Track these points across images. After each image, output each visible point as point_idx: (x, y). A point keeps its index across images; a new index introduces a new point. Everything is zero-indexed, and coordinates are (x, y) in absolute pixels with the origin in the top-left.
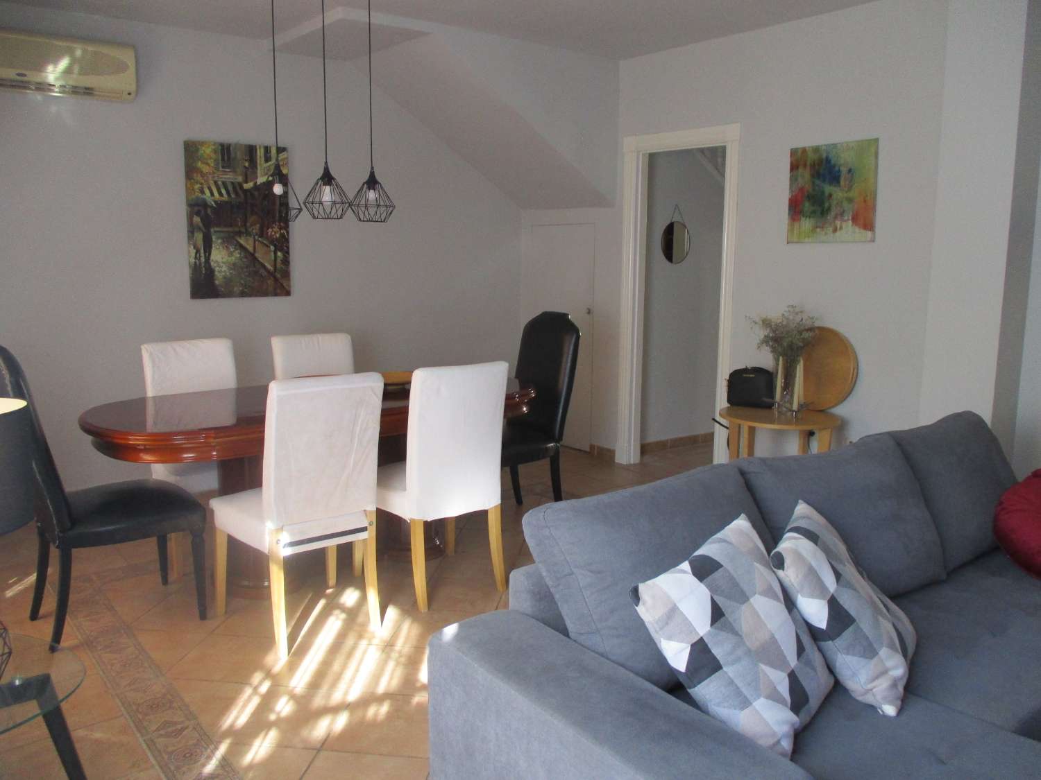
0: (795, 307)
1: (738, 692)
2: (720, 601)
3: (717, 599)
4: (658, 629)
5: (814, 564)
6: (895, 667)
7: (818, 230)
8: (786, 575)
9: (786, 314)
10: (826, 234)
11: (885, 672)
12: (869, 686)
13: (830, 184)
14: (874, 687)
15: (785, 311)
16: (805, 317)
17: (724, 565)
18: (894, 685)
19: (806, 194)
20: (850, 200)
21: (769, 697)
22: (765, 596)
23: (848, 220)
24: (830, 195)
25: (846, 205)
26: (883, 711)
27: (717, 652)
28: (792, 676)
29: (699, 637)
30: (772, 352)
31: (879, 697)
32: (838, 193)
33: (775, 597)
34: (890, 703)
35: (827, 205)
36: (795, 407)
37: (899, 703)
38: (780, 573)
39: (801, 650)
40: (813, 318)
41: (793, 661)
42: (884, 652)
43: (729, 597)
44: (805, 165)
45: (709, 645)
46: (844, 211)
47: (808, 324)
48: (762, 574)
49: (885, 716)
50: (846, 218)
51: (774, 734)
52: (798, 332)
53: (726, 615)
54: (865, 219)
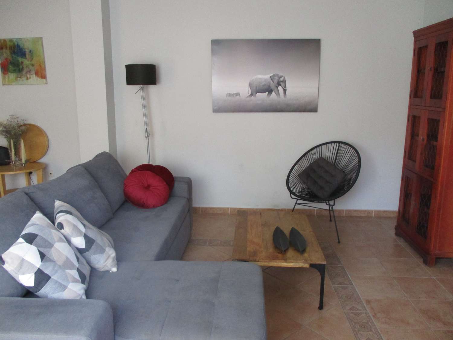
0: (14, 116)
1: (60, 284)
2: (42, 250)
3: (41, 250)
4: (17, 272)
5: (75, 223)
6: (112, 253)
7: (19, 79)
8: (65, 231)
9: (9, 119)
10: (23, 81)
11: (109, 256)
12: (105, 264)
13: (22, 57)
14: (107, 263)
15: (9, 118)
16: (19, 120)
17: (39, 234)
18: (113, 260)
19: (9, 62)
20: (33, 65)
21: (73, 282)
22: (60, 242)
23: (33, 74)
24: (22, 63)
25: (31, 67)
26: (112, 271)
27: (47, 271)
28: (78, 270)
29: (38, 268)
30: (5, 138)
31: (109, 267)
32: (26, 62)
33: (63, 241)
34: (114, 267)
35: (21, 67)
36: (23, 161)
37: (117, 266)
38: (62, 231)
39: (78, 259)
40: (23, 120)
41: (76, 264)
42: (107, 249)
43: (45, 247)
44: (6, 48)
45: (43, 270)
46: (30, 70)
47: (22, 123)
48: (55, 233)
49: (113, 273)
50: (32, 73)
51: (79, 295)
52: (18, 127)
53: (46, 255)
54: (41, 74)
